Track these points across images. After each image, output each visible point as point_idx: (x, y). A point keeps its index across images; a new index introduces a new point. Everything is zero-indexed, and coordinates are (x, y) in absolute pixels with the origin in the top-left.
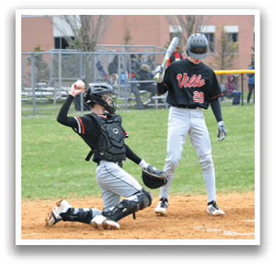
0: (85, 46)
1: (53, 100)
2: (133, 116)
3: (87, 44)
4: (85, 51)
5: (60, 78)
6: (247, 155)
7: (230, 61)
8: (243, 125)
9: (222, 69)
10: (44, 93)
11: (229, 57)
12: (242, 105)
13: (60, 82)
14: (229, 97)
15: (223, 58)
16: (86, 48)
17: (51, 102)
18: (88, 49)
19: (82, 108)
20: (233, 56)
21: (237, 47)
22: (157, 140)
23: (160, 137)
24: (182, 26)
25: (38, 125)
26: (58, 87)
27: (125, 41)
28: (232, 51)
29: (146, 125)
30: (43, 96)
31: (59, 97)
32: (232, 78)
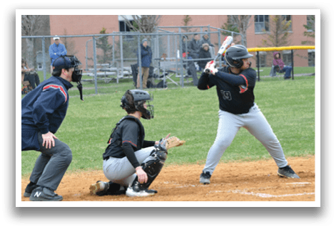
0: (143, 27)
1: (116, 80)
2: (189, 92)
3: (145, 26)
4: (144, 32)
5: (122, 58)
6: (292, 124)
7: (283, 38)
8: (291, 97)
9: (277, 46)
10: (107, 73)
11: (283, 35)
12: (293, 79)
13: (122, 62)
14: (281, 72)
15: (277, 36)
16: (144, 30)
17: (114, 80)
18: (147, 30)
20: (286, 34)
21: (291, 26)
22: (208, 113)
23: (212, 110)
25: (99, 102)
26: (120, 67)
27: (184, 23)
28: (285, 29)
29: (199, 100)
30: (107, 76)
31: (122, 76)
32: (278, 56)
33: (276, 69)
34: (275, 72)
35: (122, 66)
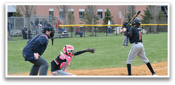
1: (12, 35)
5: (15, 27)
14: (79, 34)
19: (28, 38)
24: (61, 9)
26: (14, 30)
31: (15, 34)
32: (77, 28)
33: (77, 33)
34: (76, 34)
35: (15, 30)
